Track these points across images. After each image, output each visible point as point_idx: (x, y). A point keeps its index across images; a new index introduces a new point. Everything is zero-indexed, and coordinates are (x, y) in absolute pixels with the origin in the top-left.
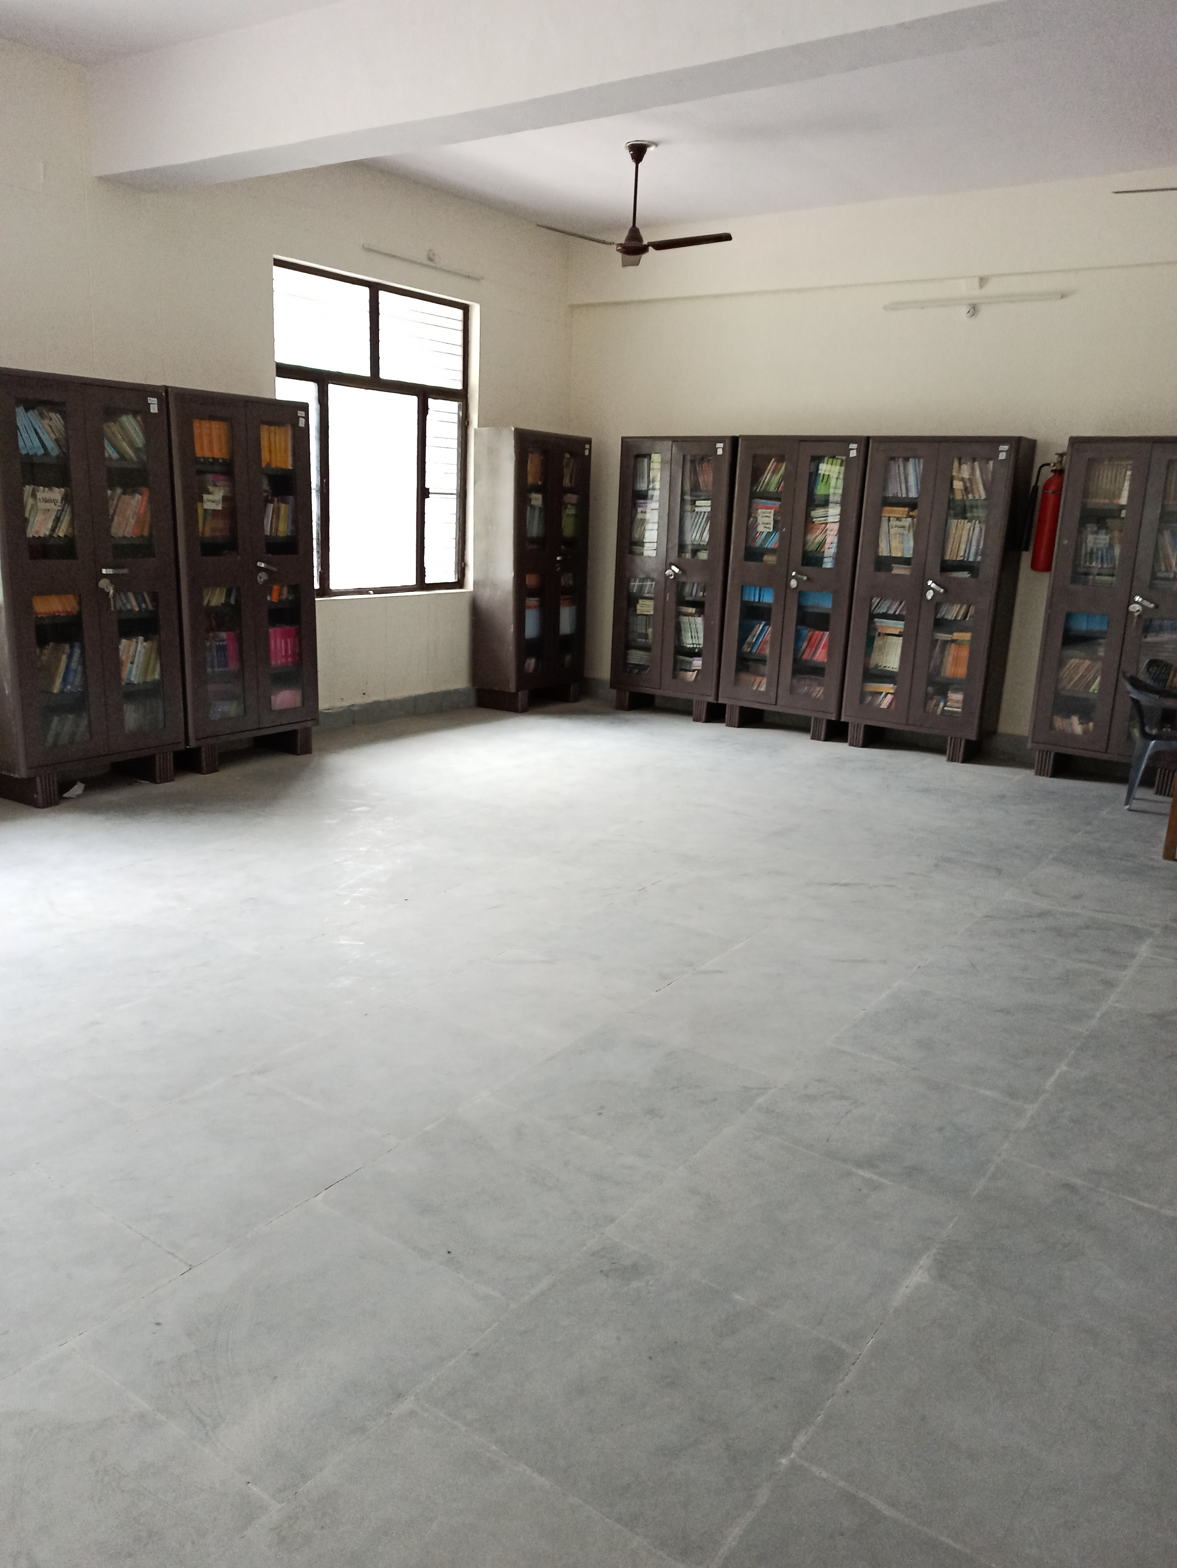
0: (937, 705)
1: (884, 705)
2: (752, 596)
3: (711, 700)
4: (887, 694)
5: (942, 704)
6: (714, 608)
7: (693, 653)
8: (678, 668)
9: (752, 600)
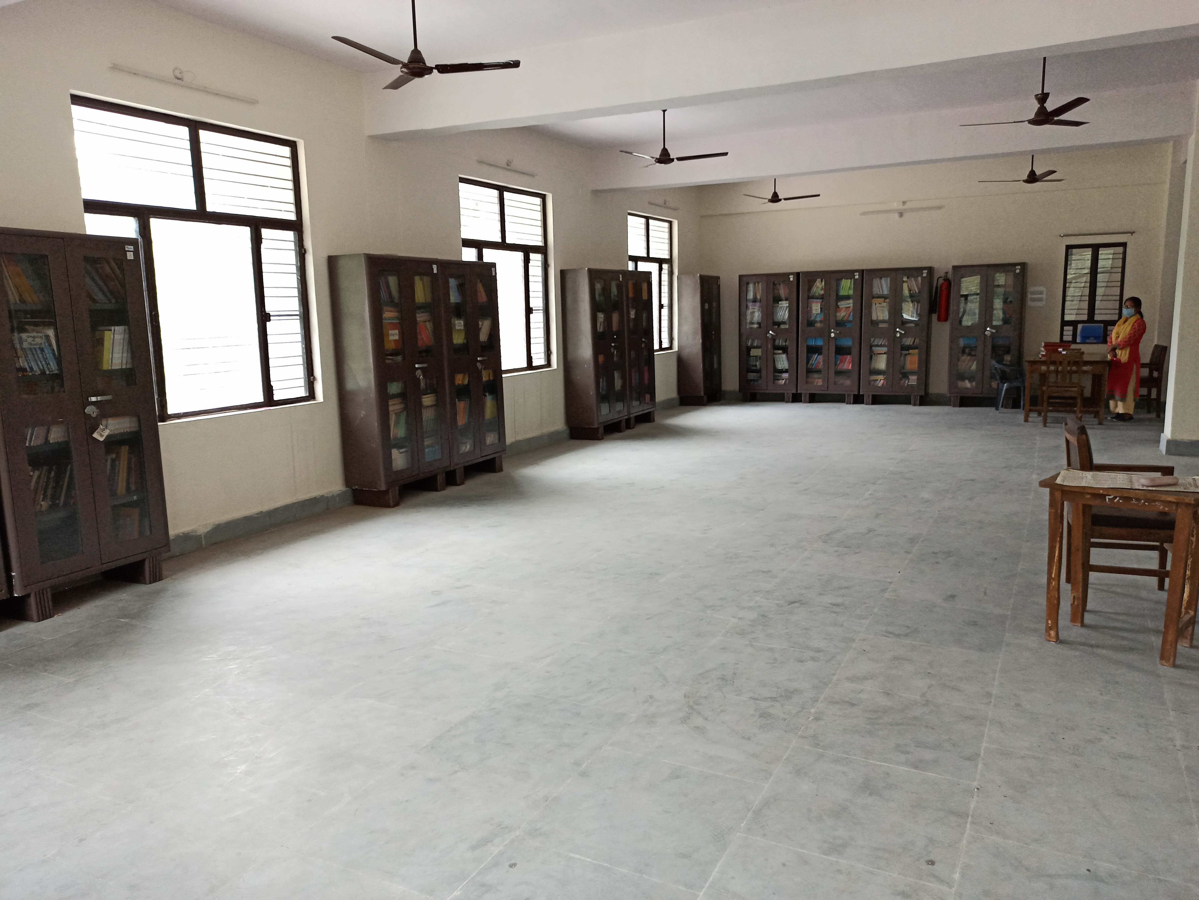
0: (905, 382)
1: (880, 385)
2: (812, 343)
3: (794, 392)
4: (881, 380)
5: (907, 382)
6: (792, 349)
7: (782, 371)
8: (776, 379)
9: (811, 344)
